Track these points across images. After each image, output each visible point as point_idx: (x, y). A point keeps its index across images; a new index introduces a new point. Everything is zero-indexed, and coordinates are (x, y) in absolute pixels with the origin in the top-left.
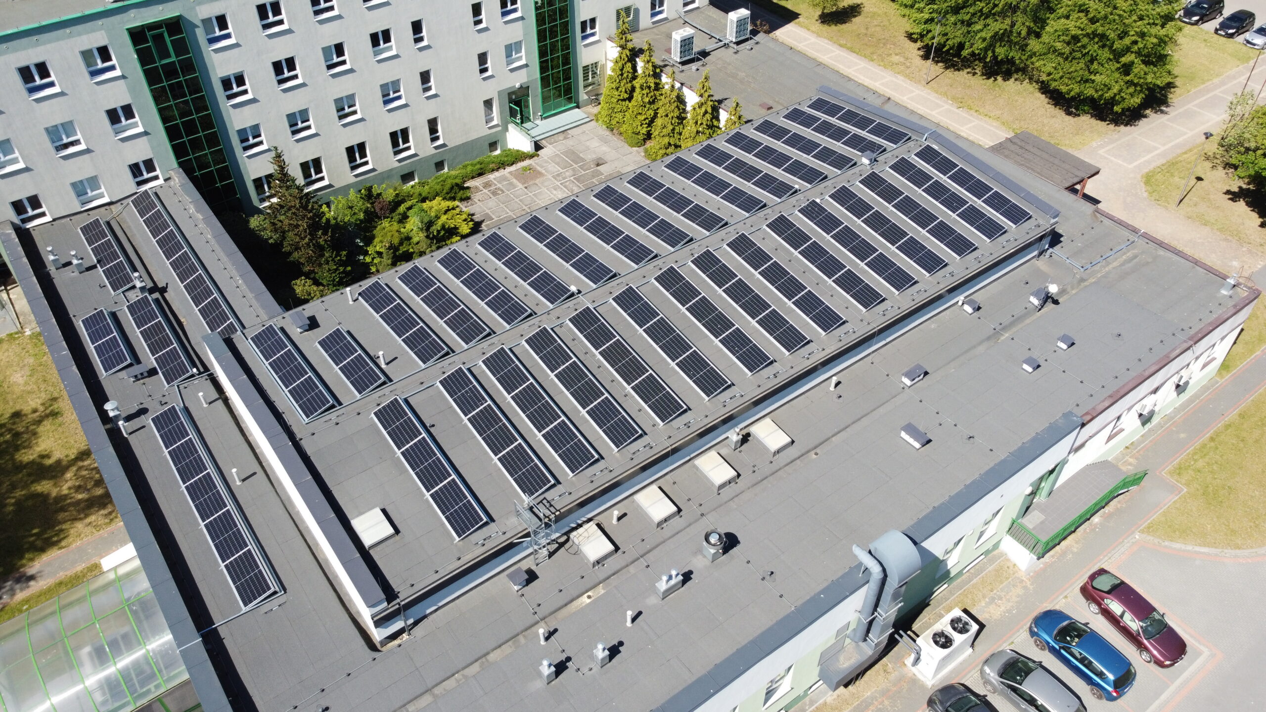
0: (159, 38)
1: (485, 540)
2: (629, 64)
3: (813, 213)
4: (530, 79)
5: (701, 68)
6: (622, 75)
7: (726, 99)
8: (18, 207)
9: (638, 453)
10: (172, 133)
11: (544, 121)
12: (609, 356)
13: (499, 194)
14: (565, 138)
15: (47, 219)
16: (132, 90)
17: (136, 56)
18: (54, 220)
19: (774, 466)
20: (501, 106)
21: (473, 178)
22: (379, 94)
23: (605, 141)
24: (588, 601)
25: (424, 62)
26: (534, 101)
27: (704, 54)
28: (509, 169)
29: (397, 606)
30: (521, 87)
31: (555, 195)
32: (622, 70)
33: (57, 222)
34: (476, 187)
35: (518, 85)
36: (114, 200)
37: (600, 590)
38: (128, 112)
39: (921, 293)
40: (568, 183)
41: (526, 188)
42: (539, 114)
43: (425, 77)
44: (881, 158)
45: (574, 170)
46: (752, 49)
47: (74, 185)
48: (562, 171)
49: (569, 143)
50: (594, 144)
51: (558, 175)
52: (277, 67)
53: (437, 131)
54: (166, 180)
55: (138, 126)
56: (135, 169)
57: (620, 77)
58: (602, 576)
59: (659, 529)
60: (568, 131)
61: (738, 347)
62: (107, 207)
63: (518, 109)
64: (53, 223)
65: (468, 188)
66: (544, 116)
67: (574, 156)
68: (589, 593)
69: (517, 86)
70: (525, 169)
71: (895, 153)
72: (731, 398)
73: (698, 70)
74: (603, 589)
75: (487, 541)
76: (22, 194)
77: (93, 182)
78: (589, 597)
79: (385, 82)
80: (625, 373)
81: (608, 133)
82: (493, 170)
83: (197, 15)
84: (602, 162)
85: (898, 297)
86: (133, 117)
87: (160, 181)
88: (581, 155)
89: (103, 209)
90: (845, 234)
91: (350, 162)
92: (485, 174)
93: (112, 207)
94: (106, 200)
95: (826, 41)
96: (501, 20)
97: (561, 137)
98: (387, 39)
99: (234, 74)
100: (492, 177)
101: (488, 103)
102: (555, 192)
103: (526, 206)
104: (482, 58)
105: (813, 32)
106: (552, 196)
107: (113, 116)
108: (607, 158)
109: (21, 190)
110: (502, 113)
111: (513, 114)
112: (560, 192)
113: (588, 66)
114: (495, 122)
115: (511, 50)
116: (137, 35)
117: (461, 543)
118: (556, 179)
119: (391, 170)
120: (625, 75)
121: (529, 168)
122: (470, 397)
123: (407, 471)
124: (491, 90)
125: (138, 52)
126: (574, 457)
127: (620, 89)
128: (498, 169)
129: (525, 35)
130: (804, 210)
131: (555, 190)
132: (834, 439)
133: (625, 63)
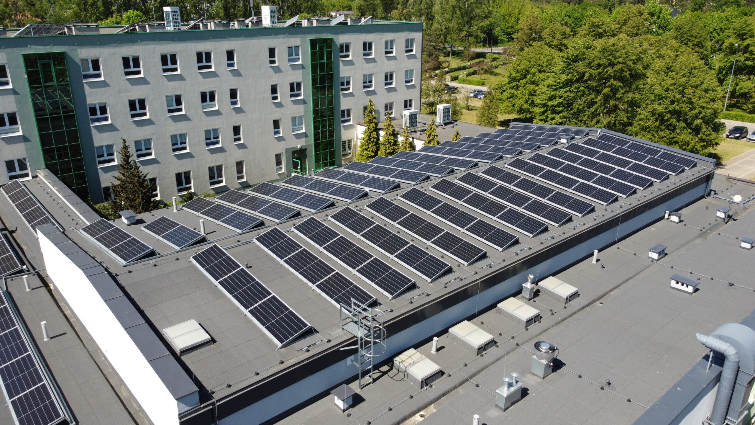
0: (46, 68)
1: (309, 347)
2: (375, 133)
3: (540, 160)
4: (308, 144)
6: (370, 140)
9: (450, 284)
10: (44, 140)
12: (407, 224)
16: (19, 102)
17: (26, 76)
19: (570, 311)
20: (287, 160)
22: (203, 137)
24: (421, 419)
25: (237, 120)
26: (310, 160)
29: (211, 407)
30: (301, 148)
32: (370, 136)
37: (432, 409)
38: (13, 119)
39: (642, 197)
42: (313, 169)
43: (237, 130)
46: (454, 127)
52: (132, 105)
53: (242, 172)
54: (33, 177)
55: (19, 131)
56: (10, 165)
57: (368, 141)
58: (432, 397)
59: (479, 356)
61: (515, 220)
63: (299, 161)
68: (421, 413)
69: (298, 147)
74: (435, 408)
75: (312, 347)
78: (422, 416)
79: (209, 129)
80: (423, 234)
83: (77, 55)
85: (626, 200)
86: (16, 123)
87: (30, 178)
90: (569, 168)
91: (178, 185)
96: (290, 100)
98: (212, 99)
99: (99, 104)
101: (278, 158)
104: (276, 124)
110: (287, 165)
111: (295, 165)
113: (345, 141)
114: (283, 171)
115: (296, 121)
116: (29, 60)
117: (283, 349)
120: (372, 140)
122: (285, 246)
123: (224, 296)
124: (281, 148)
125: (29, 74)
126: (391, 283)
129: (305, 112)
130: (532, 159)
132: (612, 293)
133: (372, 132)
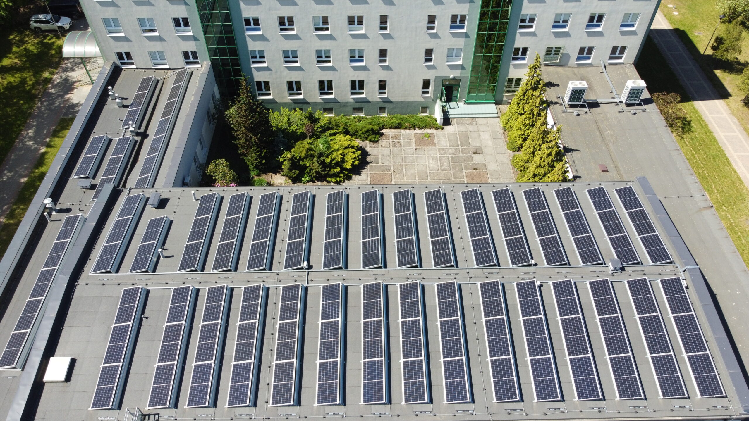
3: (526, 292)
4: (463, 75)
5: (583, 115)
7: (576, 150)
8: (120, 55)
9: (239, 417)
10: (209, 41)
11: (466, 105)
12: (282, 330)
13: (396, 147)
14: (471, 123)
15: (134, 67)
16: (188, 11)
18: (137, 68)
20: (435, 86)
21: (391, 128)
22: (348, 54)
23: (494, 137)
25: (384, 44)
26: (462, 91)
27: (594, 105)
28: (418, 131)
30: (454, 78)
31: (429, 163)
33: (139, 70)
34: (388, 136)
35: (452, 76)
36: (171, 68)
38: (186, 22)
39: (558, 411)
40: (444, 158)
41: (416, 150)
42: (464, 99)
43: (383, 53)
44: (629, 269)
45: (456, 149)
46: (635, 114)
47: (150, 53)
48: (448, 147)
49: (471, 128)
50: (486, 136)
51: (443, 149)
52: (282, 21)
53: (385, 89)
55: (190, 32)
56: (186, 55)
57: (522, 97)
60: (477, 119)
61: (371, 375)
62: (166, 71)
64: (136, 70)
65: (383, 134)
66: (467, 102)
67: (465, 138)
70: (425, 135)
71: (646, 269)
72: (334, 414)
73: (578, 115)
76: (123, 50)
77: (162, 56)
79: (354, 48)
81: (502, 131)
82: (406, 128)
84: (480, 152)
85: (535, 404)
86: (188, 25)
87: (199, 66)
88: (470, 141)
89: (163, 71)
90: (535, 325)
91: (320, 90)
92: (400, 128)
93: (169, 71)
94: (167, 66)
95: (736, 120)
96: (449, 31)
97: (468, 121)
99: (252, 17)
100: (403, 132)
101: (426, 83)
102: (431, 161)
103: (405, 163)
104: (429, 52)
105: (730, 108)
106: (427, 163)
107: (177, 22)
108: (485, 150)
109: (123, 48)
110: (435, 90)
112: (434, 163)
113: (513, 79)
114: (428, 95)
115: (451, 53)
118: (439, 151)
119: (347, 103)
121: (430, 137)
122: (179, 310)
123: (108, 341)
124: (431, 75)
127: (520, 105)
128: (410, 128)
129: (465, 45)
130: (521, 286)
131: (433, 159)
